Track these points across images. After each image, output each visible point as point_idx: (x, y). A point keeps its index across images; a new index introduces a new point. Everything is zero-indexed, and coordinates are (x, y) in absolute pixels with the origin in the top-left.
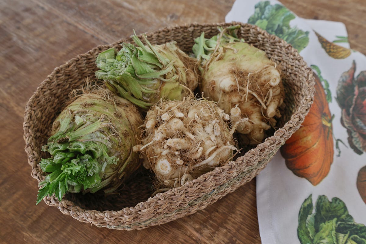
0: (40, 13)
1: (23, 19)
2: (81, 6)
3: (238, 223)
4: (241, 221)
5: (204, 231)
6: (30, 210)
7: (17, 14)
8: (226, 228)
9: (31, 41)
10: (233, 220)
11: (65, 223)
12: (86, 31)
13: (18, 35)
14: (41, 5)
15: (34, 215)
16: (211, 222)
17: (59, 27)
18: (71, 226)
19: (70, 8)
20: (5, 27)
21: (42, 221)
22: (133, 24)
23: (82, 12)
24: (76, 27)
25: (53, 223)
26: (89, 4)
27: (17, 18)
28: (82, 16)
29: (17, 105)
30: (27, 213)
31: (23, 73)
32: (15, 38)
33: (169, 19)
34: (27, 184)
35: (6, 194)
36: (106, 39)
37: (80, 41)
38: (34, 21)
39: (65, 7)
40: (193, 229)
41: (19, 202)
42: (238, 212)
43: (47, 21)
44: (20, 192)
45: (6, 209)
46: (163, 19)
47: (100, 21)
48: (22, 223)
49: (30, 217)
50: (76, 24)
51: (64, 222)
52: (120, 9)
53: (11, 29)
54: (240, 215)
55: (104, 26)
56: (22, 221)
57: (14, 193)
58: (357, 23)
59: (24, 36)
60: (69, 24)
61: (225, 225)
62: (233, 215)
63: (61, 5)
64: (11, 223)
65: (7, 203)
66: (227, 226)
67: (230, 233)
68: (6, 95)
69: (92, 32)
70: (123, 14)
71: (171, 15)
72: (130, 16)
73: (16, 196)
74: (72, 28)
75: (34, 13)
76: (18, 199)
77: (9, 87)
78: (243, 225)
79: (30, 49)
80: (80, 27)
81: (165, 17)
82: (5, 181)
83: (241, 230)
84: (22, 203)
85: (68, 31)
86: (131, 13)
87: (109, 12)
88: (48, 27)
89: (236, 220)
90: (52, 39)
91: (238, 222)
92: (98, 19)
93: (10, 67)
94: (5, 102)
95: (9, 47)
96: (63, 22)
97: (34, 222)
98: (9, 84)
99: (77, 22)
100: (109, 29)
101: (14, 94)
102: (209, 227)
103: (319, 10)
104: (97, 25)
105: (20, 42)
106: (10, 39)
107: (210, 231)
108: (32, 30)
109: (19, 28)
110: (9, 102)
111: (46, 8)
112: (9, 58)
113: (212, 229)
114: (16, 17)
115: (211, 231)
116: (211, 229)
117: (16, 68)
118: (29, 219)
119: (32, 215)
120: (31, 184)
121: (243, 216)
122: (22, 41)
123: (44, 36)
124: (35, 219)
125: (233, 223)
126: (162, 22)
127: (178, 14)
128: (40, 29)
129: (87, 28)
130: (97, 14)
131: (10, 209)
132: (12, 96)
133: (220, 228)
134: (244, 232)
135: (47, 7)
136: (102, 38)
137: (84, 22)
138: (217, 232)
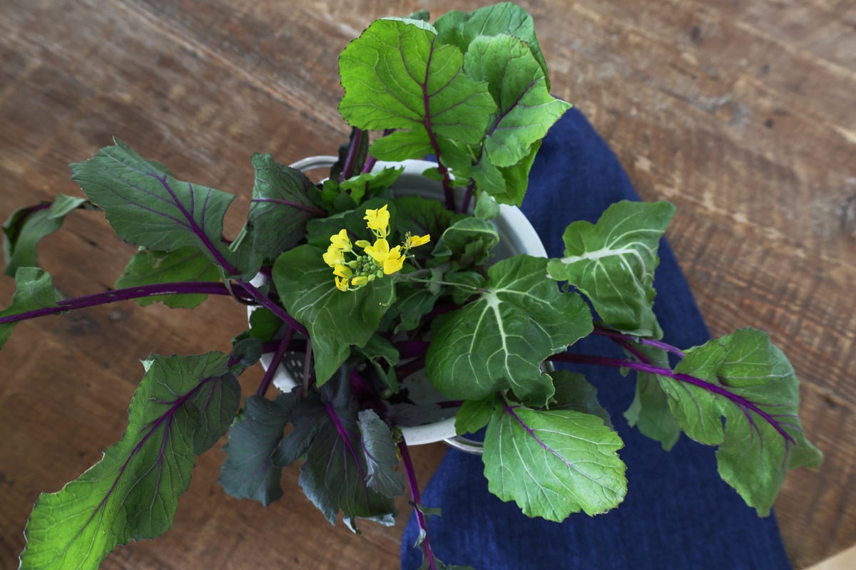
0: (194, 68)
1: (166, 86)
9: (199, 139)
12: (290, 103)
14: (189, 47)
17: (238, 100)
19: (245, 49)
20: (140, 109)
24: (268, 95)
26: (277, 35)
28: (272, 68)
32: (167, 134)
36: (330, 119)
37: (284, 129)
38: (190, 90)
39: (235, 49)
43: (212, 86)
50: (267, 89)
55: (320, 88)
58: (767, 36)
59: (182, 128)
60: (254, 89)
63: (226, 44)
69: (300, 106)
74: (261, 99)
75: (183, 71)
79: (203, 157)
80: (277, 96)
85: (258, 108)
87: (319, 50)
88: (218, 102)
90: (235, 129)
92: (303, 72)
96: (242, 85)
99: (267, 83)
100: (330, 94)
103: (702, 11)
104: (305, 88)
106: (160, 138)
108: (191, 111)
109: (166, 110)
111: (200, 54)
122: (183, 140)
123: (218, 123)
128: (207, 110)
129: (290, 97)
130: (299, 60)
135: (202, 50)
136: (322, 117)
137: (281, 83)
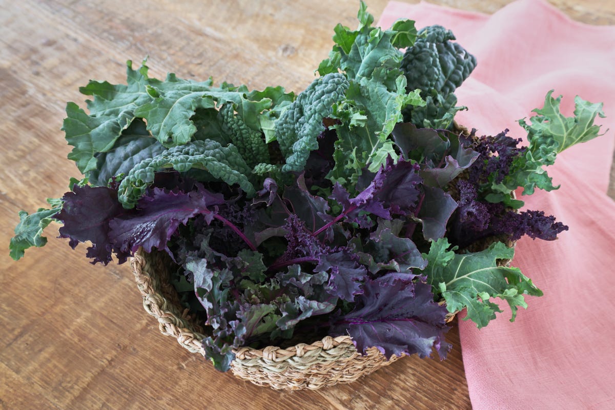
2: (137, 34)
3: (410, 389)
4: (415, 385)
5: (356, 404)
6: (68, 379)
7: (34, 51)
8: (392, 399)
10: (402, 384)
11: (128, 400)
13: (36, 85)
15: (76, 387)
16: (367, 389)
18: (137, 403)
21: (89, 396)
22: (222, 62)
23: (139, 45)
25: (108, 400)
27: (34, 57)
29: (39, 202)
30: (63, 385)
31: (47, 148)
33: (280, 52)
34: (61, 335)
35: (27, 353)
40: (339, 402)
41: (50, 365)
42: (410, 371)
44: (51, 349)
45: (28, 378)
46: (271, 53)
47: (169, 59)
48: (56, 400)
49: (68, 391)
51: (125, 398)
52: (201, 39)
53: (25, 75)
54: (414, 375)
56: (55, 397)
57: (40, 351)
61: (389, 393)
62: (403, 377)
64: (37, 402)
65: (31, 368)
66: (393, 395)
67: (398, 406)
68: (20, 185)
70: (207, 46)
71: (283, 46)
72: (218, 50)
73: (44, 355)
76: (48, 360)
77: (26, 173)
78: (419, 392)
81: (275, 49)
82: (25, 330)
83: (416, 401)
84: (55, 366)
86: (218, 45)
89: (408, 383)
91: (411, 387)
93: (26, 138)
94: (20, 197)
95: (23, 106)
97: (76, 398)
98: (25, 168)
101: (33, 184)
102: (365, 398)
105: (40, 97)
107: (366, 405)
110: (26, 197)
112: (24, 124)
113: (369, 401)
114: (32, 56)
115: (368, 404)
116: (366, 401)
117: (36, 140)
118: (67, 393)
119: (72, 387)
120: (67, 334)
121: (418, 377)
124: (76, 393)
125: (403, 389)
126: (270, 58)
127: (295, 45)
131: (36, 378)
132: (30, 186)
133: (382, 399)
134: (421, 404)
138: (377, 406)
